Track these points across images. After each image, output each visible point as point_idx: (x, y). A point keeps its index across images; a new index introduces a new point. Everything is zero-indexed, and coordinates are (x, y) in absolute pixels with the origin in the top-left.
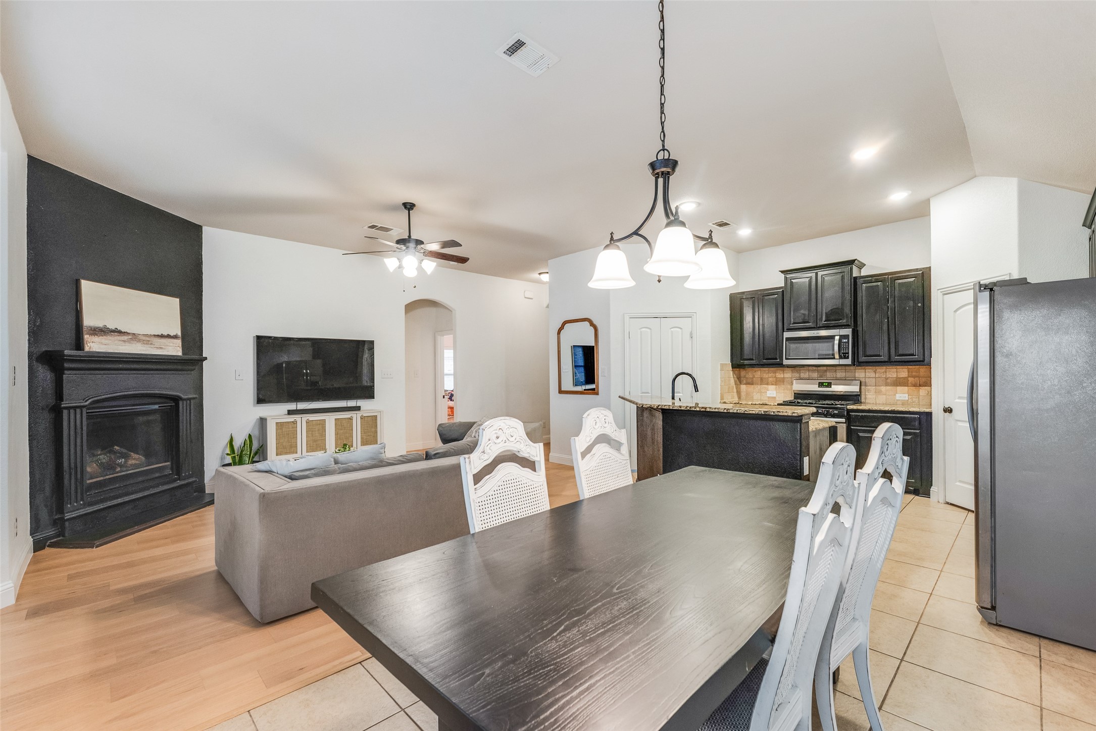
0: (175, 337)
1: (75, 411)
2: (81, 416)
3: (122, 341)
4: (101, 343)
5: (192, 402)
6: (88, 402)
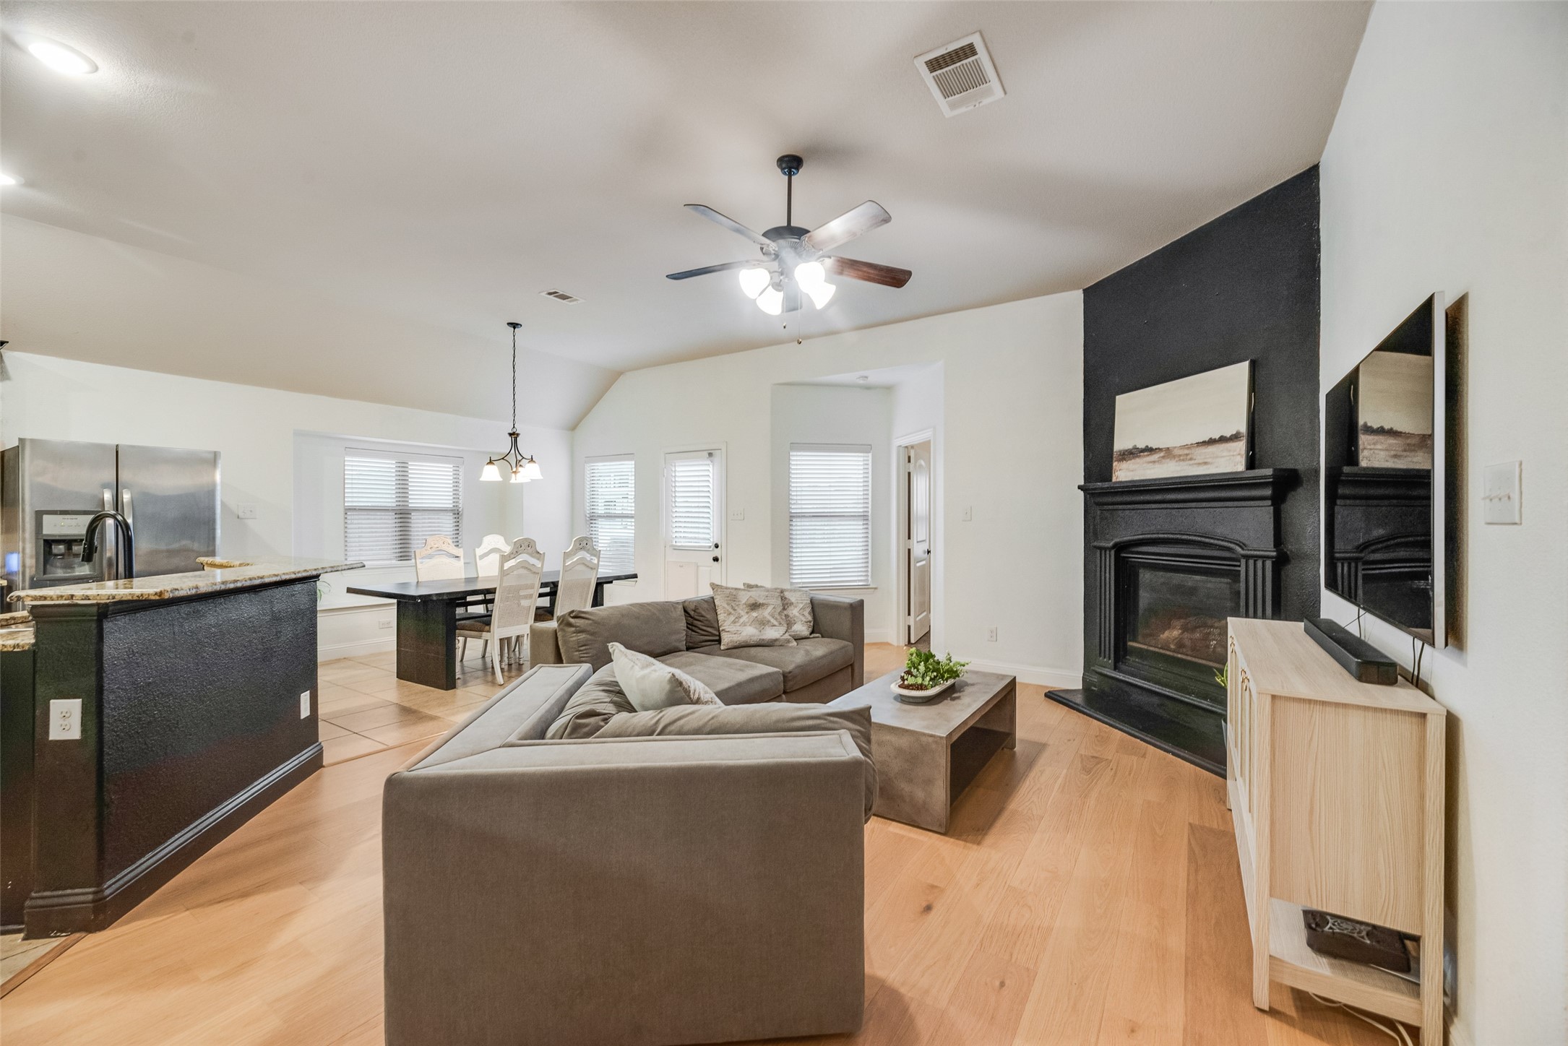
0: (1236, 437)
1: (1105, 552)
2: (1110, 559)
3: (1151, 462)
4: (1128, 470)
5: (1269, 564)
6: (1111, 544)
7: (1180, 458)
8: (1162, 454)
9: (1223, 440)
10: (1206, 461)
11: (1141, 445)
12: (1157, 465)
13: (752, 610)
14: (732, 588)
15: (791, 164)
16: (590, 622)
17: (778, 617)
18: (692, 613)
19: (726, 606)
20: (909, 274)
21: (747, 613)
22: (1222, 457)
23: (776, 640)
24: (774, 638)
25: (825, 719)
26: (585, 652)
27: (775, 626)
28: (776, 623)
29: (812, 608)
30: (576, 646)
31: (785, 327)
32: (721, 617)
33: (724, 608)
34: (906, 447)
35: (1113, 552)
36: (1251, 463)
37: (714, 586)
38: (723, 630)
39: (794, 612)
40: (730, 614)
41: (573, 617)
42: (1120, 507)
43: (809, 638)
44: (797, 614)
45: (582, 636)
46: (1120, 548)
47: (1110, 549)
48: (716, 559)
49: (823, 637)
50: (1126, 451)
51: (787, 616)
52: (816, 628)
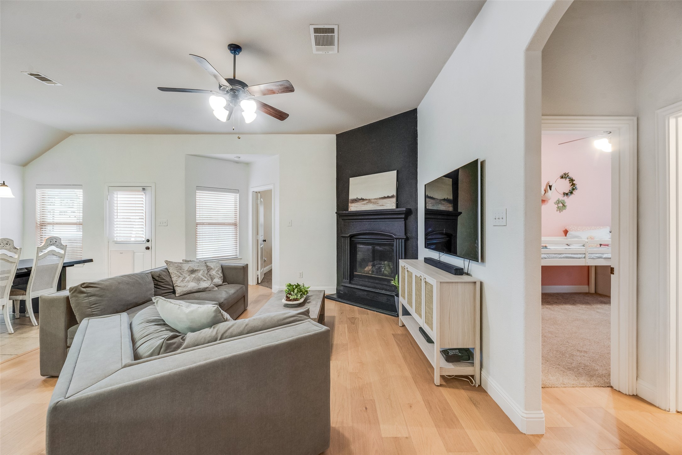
0: (392, 197)
1: (346, 239)
2: (348, 241)
3: (363, 204)
4: (355, 207)
5: (403, 241)
6: (349, 235)
7: (375, 203)
8: (367, 201)
9: (388, 197)
10: (383, 204)
11: (360, 198)
12: (366, 205)
13: (191, 273)
14: (178, 263)
15: (235, 48)
16: (98, 289)
17: (206, 276)
18: (157, 278)
19: (177, 273)
20: (288, 115)
21: (189, 275)
22: (388, 203)
23: (207, 288)
24: (206, 287)
25: (298, 316)
26: (95, 308)
27: (205, 281)
28: (205, 279)
29: (222, 270)
30: (89, 305)
31: (233, 129)
32: (174, 279)
33: (175, 274)
34: (256, 192)
35: (349, 238)
36: (397, 206)
37: (167, 262)
38: (176, 286)
39: (213, 273)
40: (180, 276)
41: (84, 288)
42: (352, 221)
43: (222, 285)
44: (215, 274)
45: (93, 299)
46: (352, 237)
47: (348, 237)
48: (148, 248)
49: (228, 284)
50: (354, 199)
51: (210, 275)
52: (226, 280)
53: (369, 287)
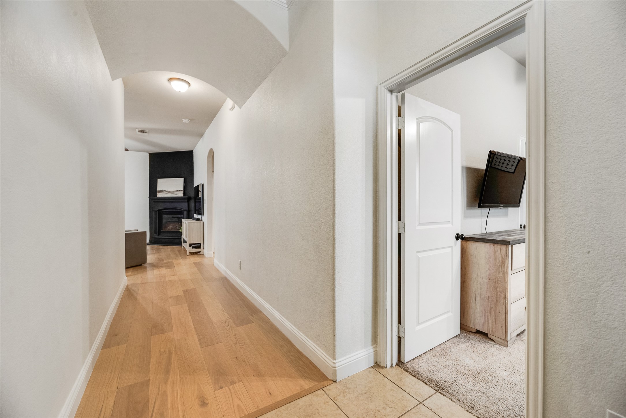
0: (182, 191)
1: (155, 212)
2: (157, 213)
4: (161, 194)
5: (187, 212)
6: (157, 210)
7: (172, 193)
8: (168, 192)
9: (179, 191)
10: (177, 194)
11: (164, 190)
12: (167, 194)
22: (179, 194)
35: (157, 212)
36: (184, 195)
42: (159, 202)
46: (159, 211)
47: (157, 211)
50: (160, 190)
53: (170, 236)
